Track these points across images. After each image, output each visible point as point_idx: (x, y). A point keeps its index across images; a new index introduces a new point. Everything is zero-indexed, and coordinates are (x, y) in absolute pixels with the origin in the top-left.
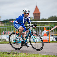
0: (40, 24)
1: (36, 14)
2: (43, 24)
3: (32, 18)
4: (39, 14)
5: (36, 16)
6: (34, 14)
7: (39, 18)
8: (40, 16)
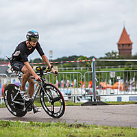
1: (123, 45)
3: (115, 53)
4: (130, 45)
6: (119, 45)
7: (131, 53)
8: (131, 50)
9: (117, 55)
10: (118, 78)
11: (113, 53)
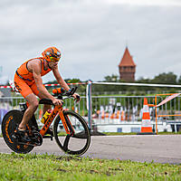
0: (135, 92)
1: (125, 67)
2: (141, 92)
3: (116, 77)
4: (133, 67)
5: (125, 73)
6: (120, 67)
7: (134, 77)
8: (134, 73)
9: (118, 79)
10: (119, 104)
11: (113, 77)
